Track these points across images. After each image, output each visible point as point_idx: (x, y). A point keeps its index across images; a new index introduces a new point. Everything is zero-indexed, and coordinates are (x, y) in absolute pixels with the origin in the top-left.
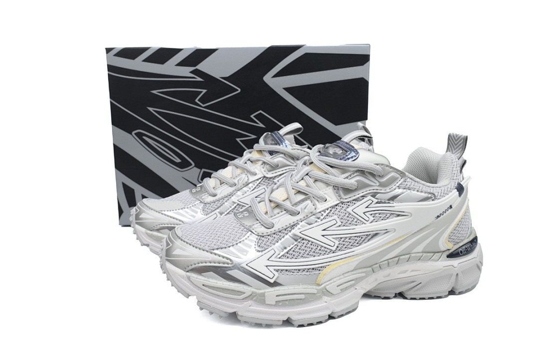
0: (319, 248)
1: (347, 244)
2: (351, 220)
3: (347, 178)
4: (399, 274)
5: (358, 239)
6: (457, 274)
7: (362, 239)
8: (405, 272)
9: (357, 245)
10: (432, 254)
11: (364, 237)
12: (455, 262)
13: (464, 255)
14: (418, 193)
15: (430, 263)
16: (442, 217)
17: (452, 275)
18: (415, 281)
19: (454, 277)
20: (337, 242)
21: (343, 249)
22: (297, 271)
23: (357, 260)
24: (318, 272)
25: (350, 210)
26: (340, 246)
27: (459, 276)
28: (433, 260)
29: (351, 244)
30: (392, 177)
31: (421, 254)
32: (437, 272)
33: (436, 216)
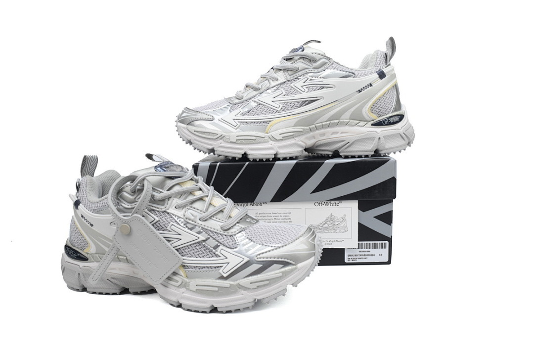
0: (269, 109)
1: (288, 106)
2: (292, 91)
3: (292, 64)
4: (332, 134)
5: (296, 103)
6: (379, 138)
7: (299, 104)
8: (337, 133)
9: (295, 108)
10: (358, 122)
11: (301, 102)
12: (379, 130)
13: (386, 125)
14: (341, 72)
15: (356, 128)
16: (363, 92)
17: (374, 138)
18: (344, 141)
19: (376, 140)
20: (281, 106)
21: (285, 110)
23: (298, 118)
24: (267, 124)
25: (292, 85)
26: (283, 108)
27: (381, 139)
28: (359, 126)
29: (291, 107)
30: (324, 62)
31: (348, 120)
32: (362, 135)
33: (358, 90)
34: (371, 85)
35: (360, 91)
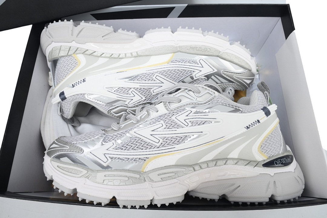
0: (147, 143)
1: (169, 141)
2: (174, 124)
5: (178, 138)
7: (182, 139)
9: (178, 143)
11: (184, 137)
16: (251, 128)
18: (234, 184)
21: (166, 145)
22: (127, 159)
24: (143, 161)
26: (164, 143)
29: (172, 142)
33: (245, 126)
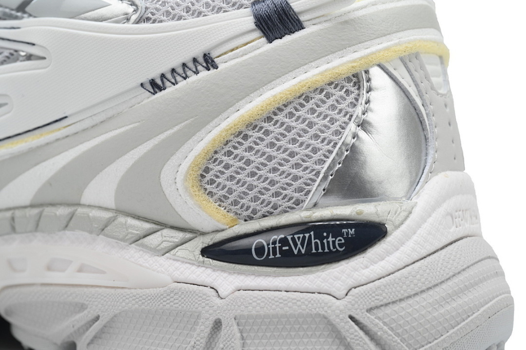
6: (217, 324)
10: (148, 227)
17: (197, 319)
27: (224, 330)
31: (107, 215)
33: (145, 78)
34: (209, 62)
35: (155, 86)
